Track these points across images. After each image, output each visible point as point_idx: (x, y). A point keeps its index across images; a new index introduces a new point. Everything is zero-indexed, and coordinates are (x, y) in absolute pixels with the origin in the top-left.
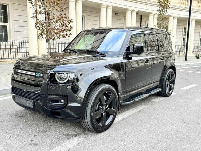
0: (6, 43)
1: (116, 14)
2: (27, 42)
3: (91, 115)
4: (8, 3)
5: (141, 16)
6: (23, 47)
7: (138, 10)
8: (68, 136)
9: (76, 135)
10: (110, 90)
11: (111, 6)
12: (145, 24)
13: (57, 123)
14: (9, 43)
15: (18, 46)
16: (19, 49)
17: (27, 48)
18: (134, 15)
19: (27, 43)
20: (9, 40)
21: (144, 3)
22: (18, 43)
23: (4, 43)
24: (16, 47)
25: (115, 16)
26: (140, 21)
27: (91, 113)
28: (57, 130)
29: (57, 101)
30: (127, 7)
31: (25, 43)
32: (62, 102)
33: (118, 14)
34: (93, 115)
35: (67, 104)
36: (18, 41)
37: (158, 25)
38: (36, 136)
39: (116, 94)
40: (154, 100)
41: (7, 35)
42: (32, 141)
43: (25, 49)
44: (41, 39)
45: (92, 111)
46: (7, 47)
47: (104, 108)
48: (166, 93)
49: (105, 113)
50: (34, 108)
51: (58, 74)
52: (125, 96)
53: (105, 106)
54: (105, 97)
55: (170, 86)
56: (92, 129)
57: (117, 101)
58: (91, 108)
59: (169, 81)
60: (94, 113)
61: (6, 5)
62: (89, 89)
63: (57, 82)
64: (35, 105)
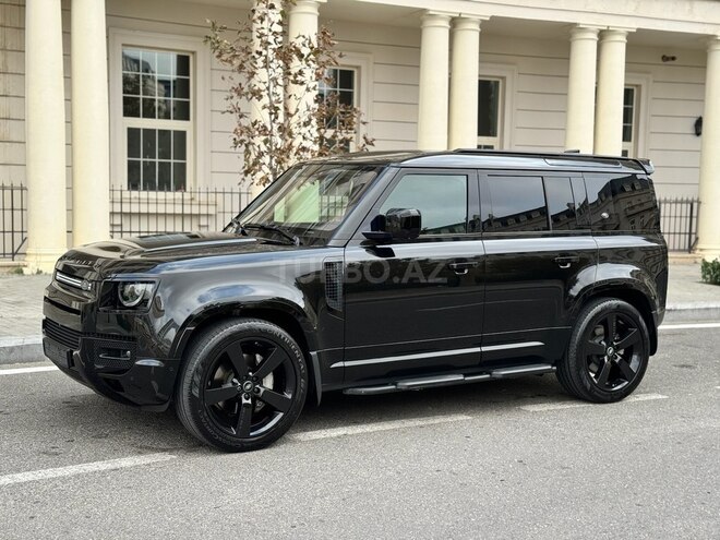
0: (179, 195)
3: (191, 395)
4: (193, 50)
8: (142, 450)
9: (164, 450)
10: (266, 336)
14: (188, 195)
19: (244, 197)
20: (187, 183)
22: (220, 196)
23: (170, 195)
25: (667, 69)
27: (191, 388)
29: (117, 352)
30: (709, 31)
32: (126, 357)
33: (673, 58)
34: (197, 395)
35: (136, 359)
38: (73, 441)
39: (293, 351)
40: (528, 407)
41: (184, 165)
42: (53, 448)
45: (196, 385)
47: (248, 387)
48: (585, 387)
49: (249, 401)
50: (69, 368)
51: (125, 283)
52: (348, 364)
53: (252, 381)
54: (259, 358)
55: (613, 362)
56: (199, 435)
57: (298, 374)
58: (193, 375)
59: (610, 344)
60: (202, 392)
61: (188, 58)
62: (185, 324)
63: (121, 304)
64: (72, 360)
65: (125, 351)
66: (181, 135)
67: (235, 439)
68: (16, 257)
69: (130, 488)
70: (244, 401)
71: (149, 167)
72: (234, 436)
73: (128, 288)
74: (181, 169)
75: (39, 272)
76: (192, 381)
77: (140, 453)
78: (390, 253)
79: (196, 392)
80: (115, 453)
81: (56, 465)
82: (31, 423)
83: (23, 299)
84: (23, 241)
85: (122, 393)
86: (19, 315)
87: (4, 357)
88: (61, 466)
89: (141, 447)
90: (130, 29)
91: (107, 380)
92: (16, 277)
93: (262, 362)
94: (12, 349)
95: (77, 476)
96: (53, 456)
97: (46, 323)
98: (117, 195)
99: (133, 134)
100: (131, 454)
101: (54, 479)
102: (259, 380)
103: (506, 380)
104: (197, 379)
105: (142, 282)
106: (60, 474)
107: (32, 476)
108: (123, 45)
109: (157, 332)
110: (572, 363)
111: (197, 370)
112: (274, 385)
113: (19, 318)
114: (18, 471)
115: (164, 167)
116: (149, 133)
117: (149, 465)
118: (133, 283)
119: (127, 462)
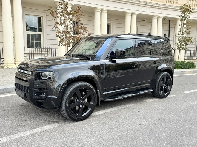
0: (41, 49)
1: (142, 20)
2: (56, 48)
3: (66, 106)
4: (42, 16)
5: (170, 21)
6: (53, 52)
7: (164, 16)
8: (50, 122)
9: (56, 122)
10: (86, 87)
11: (136, 14)
12: (174, 29)
13: (48, 113)
14: (43, 49)
15: (51, 52)
16: (51, 54)
17: (56, 54)
18: (161, 21)
19: (56, 50)
20: (42, 47)
21: (171, 9)
22: (50, 50)
23: (39, 49)
24: (49, 53)
25: (142, 23)
26: (168, 26)
27: (66, 104)
28: (45, 118)
29: (41, 94)
30: (153, 14)
31: (54, 50)
32: (44, 95)
33: (144, 20)
34: (68, 106)
35: (47, 96)
36: (54, 48)
37: (181, 30)
38: (27, 120)
39: (93, 90)
40: (146, 101)
41: (41, 42)
42: (21, 123)
43: (54, 54)
44: (61, 45)
45: (67, 103)
46: (39, 53)
47: (81, 102)
48: (159, 95)
49: (82, 106)
50: (25, 98)
51: (42, 72)
52: (106, 93)
53: (83, 100)
54: (83, 93)
55: (165, 88)
56: (68, 117)
57: (95, 97)
58: (66, 100)
59: (164, 83)
60: (69, 105)
61: (41, 17)
62: (63, 85)
63: (41, 78)
64: (26, 96)
65: (43, 93)
66: (40, 36)
67: (78, 118)
68: (2, 64)
69: (50, 139)
70: (80, 106)
71: (32, 43)
72: (78, 117)
73: (43, 74)
74: (40, 44)
75: (8, 68)
76: (66, 101)
77: (49, 124)
78: (115, 61)
79: (67, 105)
80: (42, 124)
81: (24, 131)
82: (13, 114)
83: (5, 75)
84: (3, 61)
85: (43, 106)
86: (4, 79)
87: (1, 92)
88: (25, 131)
89: (49, 121)
90: (27, 11)
91: (37, 102)
92: (2, 69)
93: (85, 94)
94: (4, 89)
95: (32, 135)
96: (22, 127)
97: (16, 84)
98: (26, 49)
99: (28, 35)
100: (47, 124)
101: (25, 137)
102: (84, 99)
103: (143, 94)
104: (67, 101)
105: (48, 72)
106: (26, 134)
107: (17, 136)
108: (26, 14)
109: (55, 88)
110: (157, 89)
111: (67, 98)
112: (88, 100)
113: (5, 80)
114: (12, 134)
115: (36, 43)
116: (32, 35)
117: (53, 128)
118: (45, 72)
119: (47, 127)
